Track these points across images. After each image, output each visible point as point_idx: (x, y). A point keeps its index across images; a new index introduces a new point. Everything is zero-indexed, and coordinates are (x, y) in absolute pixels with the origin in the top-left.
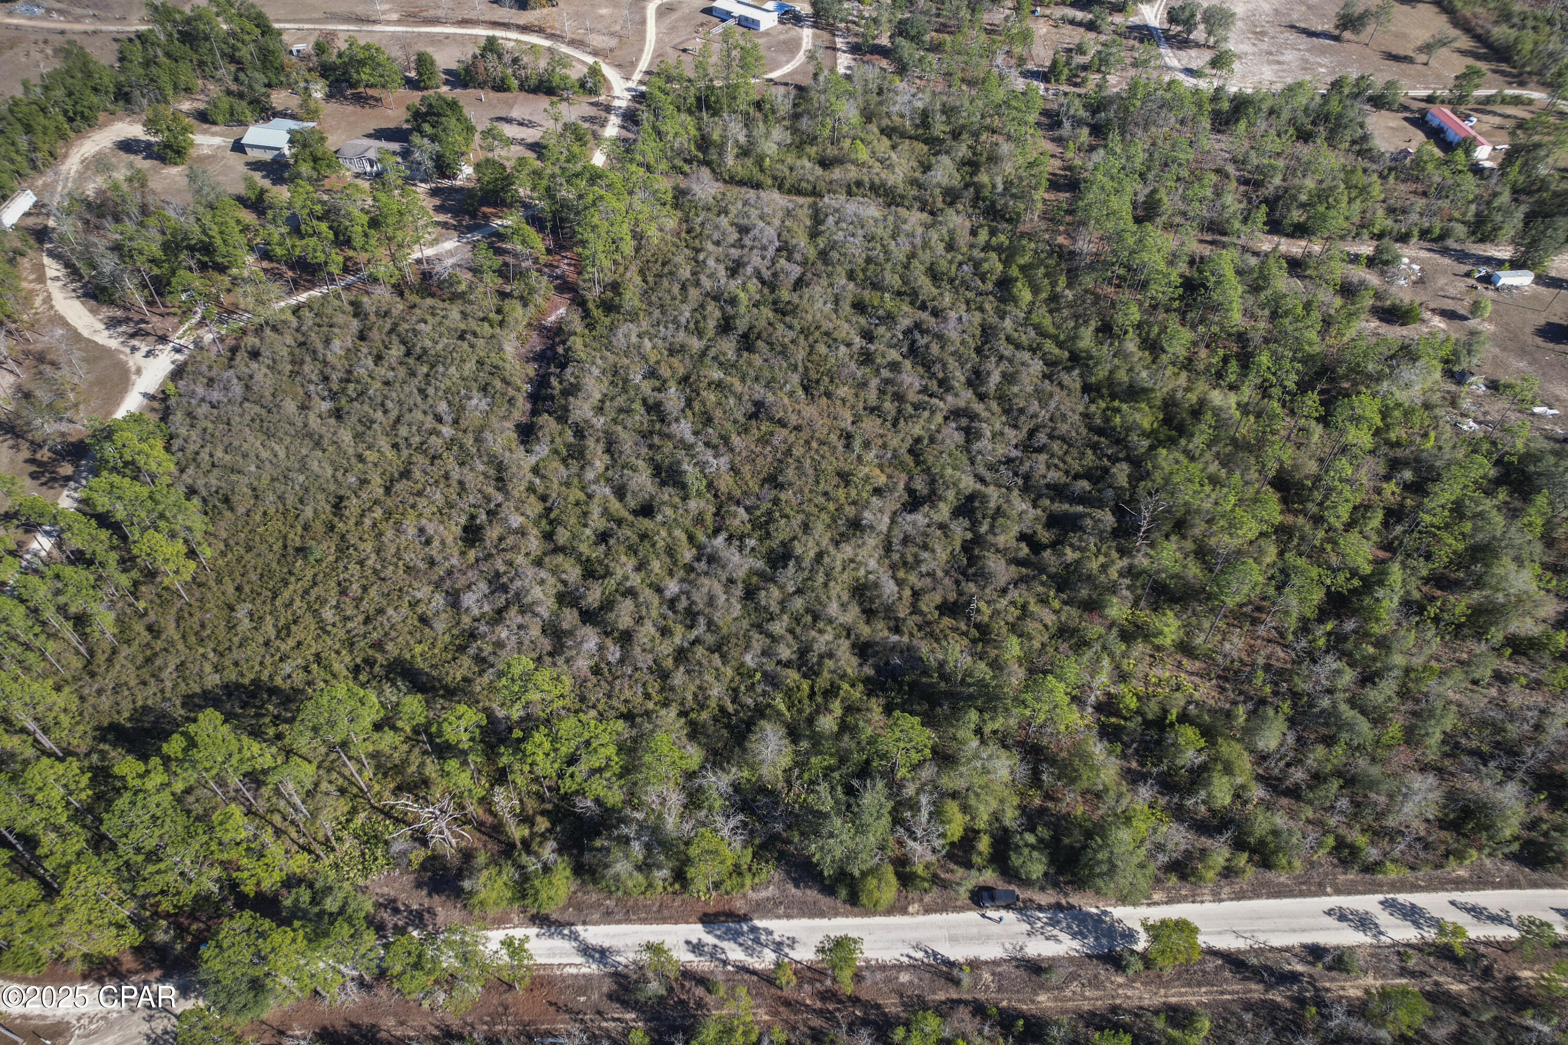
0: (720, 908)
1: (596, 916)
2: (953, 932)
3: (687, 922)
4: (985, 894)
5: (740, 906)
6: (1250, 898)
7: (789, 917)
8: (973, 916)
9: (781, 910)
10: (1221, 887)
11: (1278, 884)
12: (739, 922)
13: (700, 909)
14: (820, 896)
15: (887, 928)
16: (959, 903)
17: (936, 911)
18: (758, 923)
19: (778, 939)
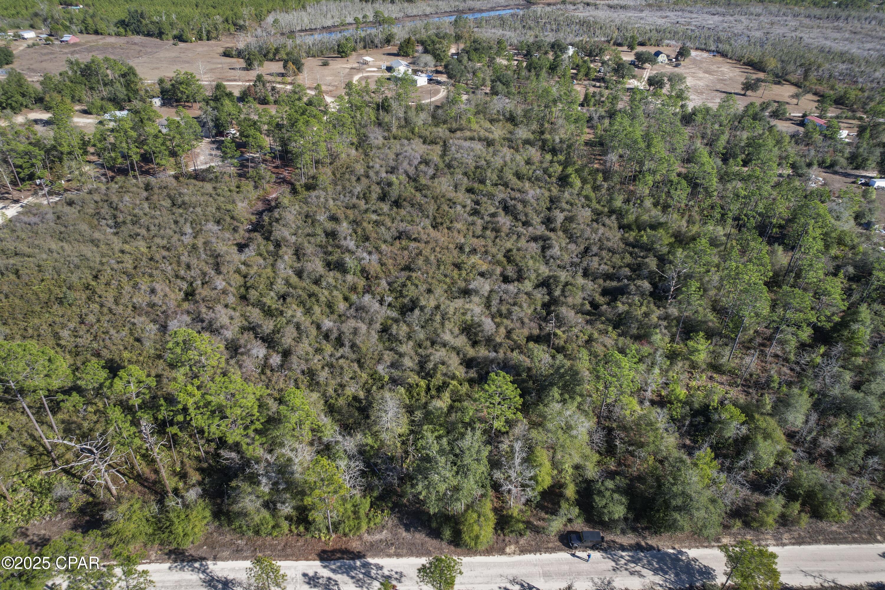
0: (337, 547)
1: (226, 554)
2: (547, 569)
3: (307, 559)
4: (573, 536)
5: (355, 545)
6: (810, 543)
7: (398, 555)
8: (564, 556)
9: (392, 550)
10: (782, 534)
11: (832, 532)
12: (353, 559)
13: (319, 547)
14: (427, 539)
15: (486, 565)
16: (550, 545)
17: (530, 552)
18: (370, 560)
19: (387, 573)
